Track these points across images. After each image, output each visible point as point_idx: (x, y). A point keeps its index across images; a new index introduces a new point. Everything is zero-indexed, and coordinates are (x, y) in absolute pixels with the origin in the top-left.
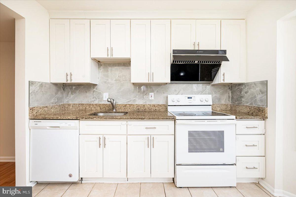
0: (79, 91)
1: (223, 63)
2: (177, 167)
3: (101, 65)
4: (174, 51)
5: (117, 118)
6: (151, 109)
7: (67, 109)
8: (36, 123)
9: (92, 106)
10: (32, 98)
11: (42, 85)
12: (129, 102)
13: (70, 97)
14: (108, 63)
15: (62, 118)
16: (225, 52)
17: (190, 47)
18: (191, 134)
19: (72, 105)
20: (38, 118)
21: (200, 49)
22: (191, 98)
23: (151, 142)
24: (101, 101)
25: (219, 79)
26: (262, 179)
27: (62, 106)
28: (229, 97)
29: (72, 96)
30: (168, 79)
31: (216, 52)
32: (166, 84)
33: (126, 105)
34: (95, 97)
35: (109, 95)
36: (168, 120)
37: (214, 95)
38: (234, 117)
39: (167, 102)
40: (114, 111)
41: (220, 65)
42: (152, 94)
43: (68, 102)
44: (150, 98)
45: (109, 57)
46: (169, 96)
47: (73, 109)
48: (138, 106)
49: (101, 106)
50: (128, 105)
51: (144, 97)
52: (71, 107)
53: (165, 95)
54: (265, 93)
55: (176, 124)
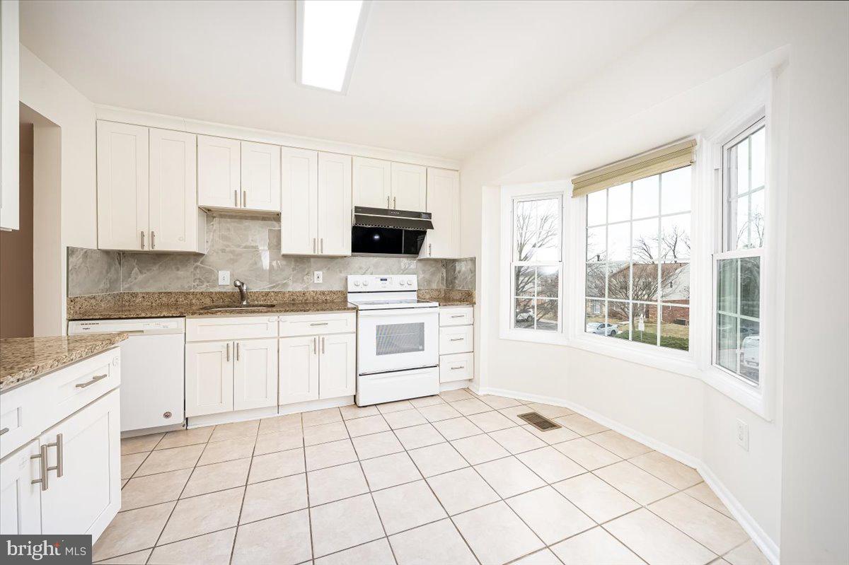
0: (161, 265)
1: (429, 231)
2: (360, 378)
3: (214, 217)
4: (357, 209)
5: (261, 312)
6: (318, 298)
7: (127, 304)
8: (86, 326)
9: (191, 297)
10: (73, 279)
11: (87, 254)
12: (274, 287)
13: (136, 279)
14: (231, 214)
15: (148, 316)
16: (429, 215)
17: (383, 205)
18: (380, 329)
19: (140, 295)
20: (91, 317)
21: (397, 209)
22: (386, 280)
23: (318, 346)
24: (214, 286)
25: (425, 252)
26: (470, 380)
27: (118, 298)
28: (442, 277)
29: (140, 277)
30: (346, 249)
31: (418, 214)
32: (345, 257)
33: (267, 294)
34: (200, 279)
35: (232, 275)
36: (346, 311)
37: (421, 276)
38: (437, 304)
39: (346, 287)
40: (245, 303)
41: (425, 233)
42: (320, 273)
43: (129, 288)
44: (315, 279)
45: (239, 207)
46: (349, 277)
47: (145, 304)
48: (293, 293)
49: (213, 296)
50: (272, 294)
51: (305, 278)
52: (139, 300)
53: (343, 275)
54: (473, 271)
55: (359, 316)
